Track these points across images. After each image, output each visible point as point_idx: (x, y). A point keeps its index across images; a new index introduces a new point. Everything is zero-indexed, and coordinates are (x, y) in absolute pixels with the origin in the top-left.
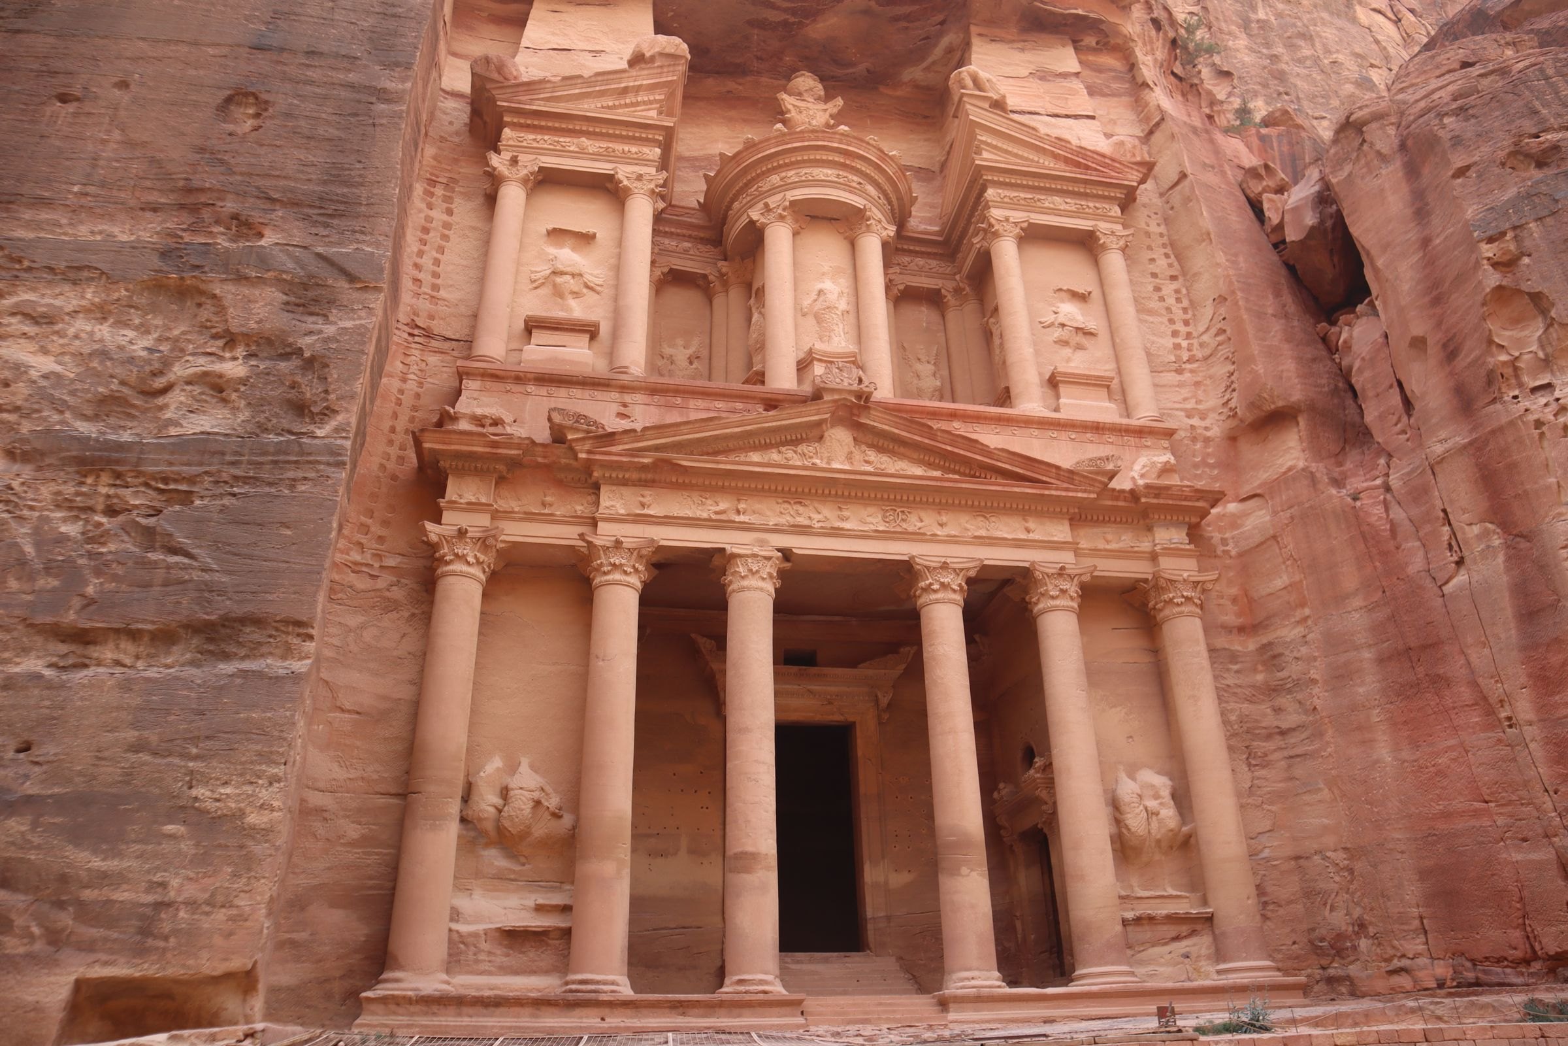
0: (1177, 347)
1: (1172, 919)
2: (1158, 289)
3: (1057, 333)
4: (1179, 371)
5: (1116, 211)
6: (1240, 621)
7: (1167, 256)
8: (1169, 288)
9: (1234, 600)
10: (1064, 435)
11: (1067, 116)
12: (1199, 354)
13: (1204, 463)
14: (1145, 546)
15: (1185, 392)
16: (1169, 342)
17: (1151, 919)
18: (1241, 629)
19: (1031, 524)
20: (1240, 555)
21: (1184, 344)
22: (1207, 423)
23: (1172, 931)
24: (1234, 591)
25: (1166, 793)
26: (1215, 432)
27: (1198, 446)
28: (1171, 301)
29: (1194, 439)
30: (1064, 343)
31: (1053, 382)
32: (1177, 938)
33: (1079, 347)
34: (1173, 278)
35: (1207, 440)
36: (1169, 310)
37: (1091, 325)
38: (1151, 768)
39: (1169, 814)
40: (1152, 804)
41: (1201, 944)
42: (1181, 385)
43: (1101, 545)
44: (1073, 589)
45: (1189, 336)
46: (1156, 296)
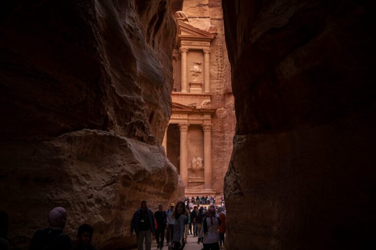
0: (218, 74)
1: (197, 182)
2: (217, 60)
3: (193, 73)
4: (218, 79)
5: (209, 44)
6: (220, 130)
7: (221, 51)
8: (220, 59)
9: (220, 126)
10: (189, 97)
11: (203, 18)
12: (222, 75)
13: (219, 100)
14: (202, 118)
15: (218, 84)
16: (216, 73)
17: (193, 182)
18: (221, 132)
19: (180, 115)
20: (222, 118)
21: (220, 73)
22: (221, 91)
23: (197, 184)
24: (220, 125)
25: (201, 162)
26: (222, 93)
27: (218, 96)
28: (219, 63)
29: (217, 95)
30: (193, 75)
31: (190, 85)
32: (198, 185)
33: (197, 76)
34: (221, 57)
35: (220, 95)
36: (218, 65)
37: (200, 71)
38: (199, 157)
39: (201, 165)
40: (198, 163)
41: (202, 186)
42: (217, 82)
43: (194, 118)
44: (186, 127)
45: (221, 71)
46: (216, 61)
